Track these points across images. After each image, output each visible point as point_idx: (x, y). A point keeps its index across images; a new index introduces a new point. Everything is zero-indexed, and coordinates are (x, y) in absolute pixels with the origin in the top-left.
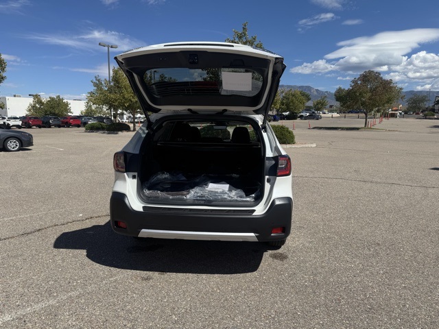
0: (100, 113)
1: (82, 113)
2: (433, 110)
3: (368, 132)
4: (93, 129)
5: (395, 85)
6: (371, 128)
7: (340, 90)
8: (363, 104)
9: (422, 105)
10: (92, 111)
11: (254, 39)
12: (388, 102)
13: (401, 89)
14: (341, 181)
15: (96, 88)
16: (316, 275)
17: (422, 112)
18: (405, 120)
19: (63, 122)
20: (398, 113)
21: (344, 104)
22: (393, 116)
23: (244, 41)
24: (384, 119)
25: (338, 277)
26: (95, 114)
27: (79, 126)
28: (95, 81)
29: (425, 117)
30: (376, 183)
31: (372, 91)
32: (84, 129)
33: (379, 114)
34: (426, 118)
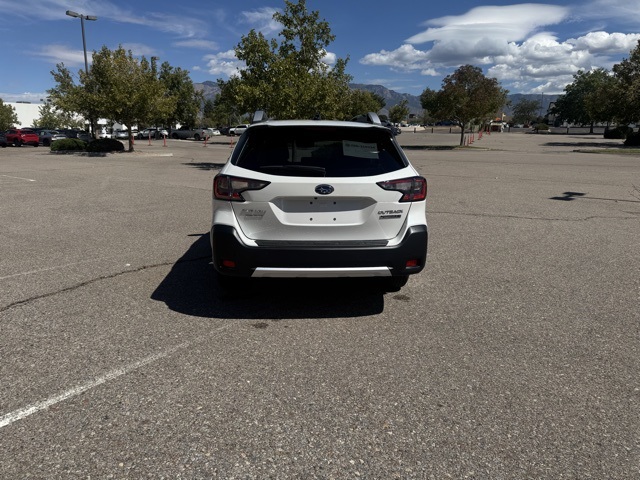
0: (65, 123)
1: (35, 123)
2: (546, 121)
3: (465, 153)
4: (62, 149)
5: (499, 86)
6: (467, 147)
7: (428, 93)
8: (459, 112)
9: (532, 114)
10: (51, 120)
11: (316, 15)
12: (490, 110)
13: (507, 91)
14: (446, 215)
15: (59, 84)
16: (448, 313)
17: (532, 124)
18: (510, 134)
19: (9, 139)
20: (502, 125)
21: (433, 113)
22: (496, 129)
23: (301, 17)
24: (484, 135)
25: (474, 314)
26: (57, 124)
27: (36, 145)
28: (57, 72)
29: (537, 131)
30: (490, 216)
31: (470, 93)
32: (48, 149)
33: (477, 127)
34: (537, 133)
